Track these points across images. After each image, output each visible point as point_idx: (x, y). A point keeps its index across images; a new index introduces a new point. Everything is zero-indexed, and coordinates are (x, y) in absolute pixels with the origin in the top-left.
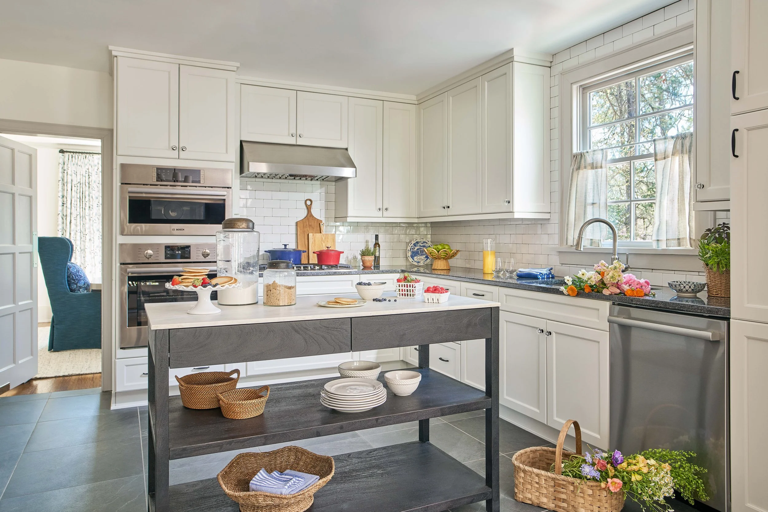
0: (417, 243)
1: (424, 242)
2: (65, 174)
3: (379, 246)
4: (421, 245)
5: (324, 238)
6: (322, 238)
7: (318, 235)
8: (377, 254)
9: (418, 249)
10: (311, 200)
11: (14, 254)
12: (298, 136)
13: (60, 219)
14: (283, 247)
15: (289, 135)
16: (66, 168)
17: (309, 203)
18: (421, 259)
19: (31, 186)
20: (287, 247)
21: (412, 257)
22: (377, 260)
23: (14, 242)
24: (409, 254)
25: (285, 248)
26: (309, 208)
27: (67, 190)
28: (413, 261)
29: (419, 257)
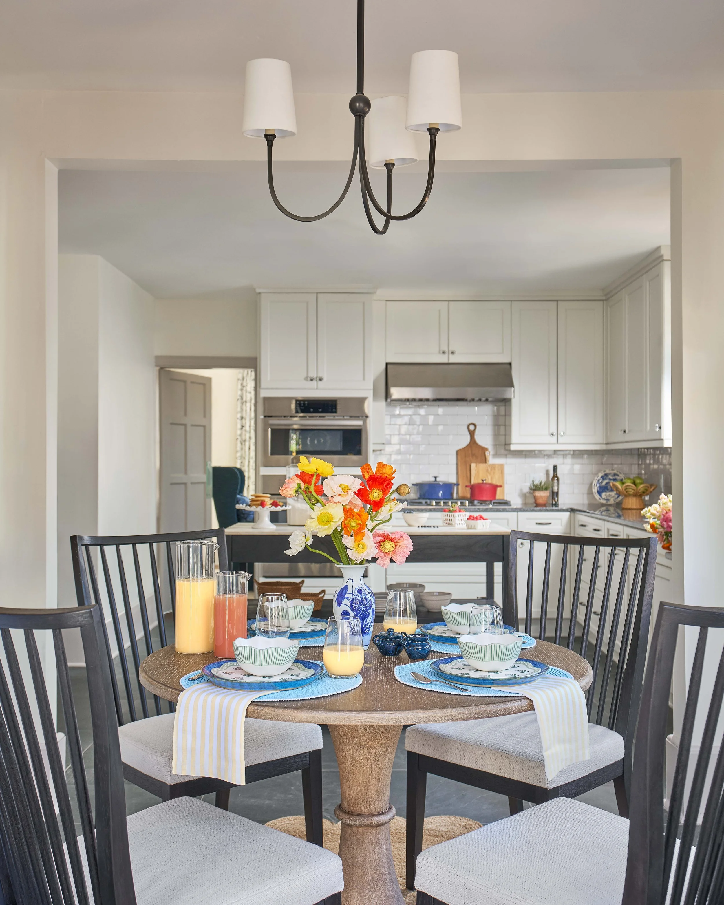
0: (606, 475)
1: (615, 475)
2: (244, 392)
3: (558, 480)
4: (611, 478)
5: (489, 470)
6: (487, 469)
7: (482, 466)
8: (555, 489)
9: (606, 484)
10: (474, 425)
11: (185, 484)
12: (450, 352)
13: (239, 445)
14: (433, 479)
15: (439, 352)
16: (244, 384)
17: (472, 428)
18: (611, 496)
19: (205, 416)
20: (438, 479)
21: (599, 493)
22: (554, 495)
23: (186, 473)
24: (595, 489)
25: (435, 480)
26: (472, 434)
27: (246, 411)
28: (600, 498)
29: (608, 494)
